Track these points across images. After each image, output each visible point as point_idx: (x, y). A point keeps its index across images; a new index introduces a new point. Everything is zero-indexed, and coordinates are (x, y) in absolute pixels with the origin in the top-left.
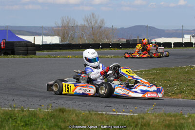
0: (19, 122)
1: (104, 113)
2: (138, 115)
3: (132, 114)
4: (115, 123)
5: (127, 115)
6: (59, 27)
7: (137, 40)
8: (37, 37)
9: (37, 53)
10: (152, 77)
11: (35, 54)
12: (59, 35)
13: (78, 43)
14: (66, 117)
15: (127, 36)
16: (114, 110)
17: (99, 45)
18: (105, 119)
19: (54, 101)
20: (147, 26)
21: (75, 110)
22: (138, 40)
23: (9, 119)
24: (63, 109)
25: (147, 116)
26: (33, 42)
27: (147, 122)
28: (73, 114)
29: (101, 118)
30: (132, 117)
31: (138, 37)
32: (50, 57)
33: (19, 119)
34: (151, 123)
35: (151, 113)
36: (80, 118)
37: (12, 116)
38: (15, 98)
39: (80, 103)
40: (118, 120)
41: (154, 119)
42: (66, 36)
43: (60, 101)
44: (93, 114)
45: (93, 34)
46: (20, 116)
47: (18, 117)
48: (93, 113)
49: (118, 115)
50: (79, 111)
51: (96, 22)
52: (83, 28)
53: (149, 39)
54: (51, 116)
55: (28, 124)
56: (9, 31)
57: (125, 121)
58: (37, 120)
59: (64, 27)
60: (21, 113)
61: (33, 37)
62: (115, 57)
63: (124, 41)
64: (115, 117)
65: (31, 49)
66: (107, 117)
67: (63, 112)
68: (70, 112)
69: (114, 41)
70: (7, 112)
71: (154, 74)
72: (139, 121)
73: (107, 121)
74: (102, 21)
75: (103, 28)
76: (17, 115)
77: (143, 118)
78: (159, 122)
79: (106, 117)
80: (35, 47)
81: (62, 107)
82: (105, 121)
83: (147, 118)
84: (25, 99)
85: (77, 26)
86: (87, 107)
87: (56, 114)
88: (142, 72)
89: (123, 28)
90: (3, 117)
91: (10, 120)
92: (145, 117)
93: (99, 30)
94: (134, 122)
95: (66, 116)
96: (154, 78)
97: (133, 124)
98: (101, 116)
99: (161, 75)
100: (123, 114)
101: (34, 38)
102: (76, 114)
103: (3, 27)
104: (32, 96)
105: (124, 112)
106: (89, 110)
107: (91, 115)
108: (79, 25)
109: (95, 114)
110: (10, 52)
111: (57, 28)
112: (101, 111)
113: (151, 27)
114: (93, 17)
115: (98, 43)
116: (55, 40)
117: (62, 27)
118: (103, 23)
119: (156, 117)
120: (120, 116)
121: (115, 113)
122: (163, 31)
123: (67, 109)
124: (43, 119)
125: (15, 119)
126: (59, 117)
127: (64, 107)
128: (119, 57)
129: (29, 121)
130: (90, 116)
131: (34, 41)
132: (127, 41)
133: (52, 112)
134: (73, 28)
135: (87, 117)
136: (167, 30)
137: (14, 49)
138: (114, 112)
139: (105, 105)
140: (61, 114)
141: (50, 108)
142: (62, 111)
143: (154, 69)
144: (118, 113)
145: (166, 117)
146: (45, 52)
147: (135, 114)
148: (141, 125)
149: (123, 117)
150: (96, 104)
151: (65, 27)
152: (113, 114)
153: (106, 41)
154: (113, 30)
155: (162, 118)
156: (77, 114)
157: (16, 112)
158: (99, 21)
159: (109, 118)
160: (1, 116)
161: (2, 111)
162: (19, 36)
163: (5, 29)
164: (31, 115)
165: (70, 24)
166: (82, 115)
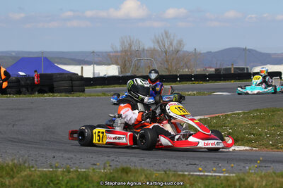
1: (186, 173)
2: (236, 176)
3: (227, 175)
5: (220, 176)
6: (117, 52)
7: (230, 68)
8: (85, 67)
9: (87, 89)
10: (254, 122)
11: (83, 91)
12: (117, 64)
13: (145, 74)
15: (216, 64)
16: (200, 169)
17: (176, 76)
18: (188, 182)
19: (112, 158)
20: (245, 48)
21: (144, 170)
22: (232, 69)
23: (49, 184)
24: (127, 168)
25: (248, 177)
26: (80, 74)
27: (248, 184)
28: (142, 175)
30: (227, 179)
31: (232, 65)
32: (105, 95)
33: (63, 183)
35: (255, 173)
37: (54, 179)
38: (57, 154)
39: (151, 160)
40: (207, 183)
41: (259, 181)
42: (128, 65)
43: (121, 158)
44: (171, 175)
45: (167, 61)
46: (64, 179)
47: (62, 180)
48: (171, 173)
49: (207, 175)
50: (150, 170)
51: (171, 44)
52: (152, 52)
53: (249, 67)
54: (110, 179)
56: (46, 59)
57: (216, 185)
58: (90, 185)
59: (124, 51)
60: (66, 176)
61: (79, 67)
62: (199, 93)
63: (212, 70)
64: (202, 179)
65: (78, 84)
66: (192, 179)
67: (127, 173)
68: (136, 173)
69: (198, 70)
70: (46, 175)
71: (257, 117)
72: (236, 184)
73: (192, 185)
74: (180, 43)
75: (181, 53)
76: (61, 178)
77: (244, 180)
78: (266, 185)
79: (189, 179)
80: (83, 82)
81: (125, 166)
82: (188, 185)
83: (249, 180)
84: (72, 156)
85: (144, 49)
86: (162, 165)
87: (116, 175)
88: (239, 114)
89: (211, 52)
90: (41, 181)
91: (51, 184)
92: (246, 178)
93: (176, 55)
94: (229, 186)
96: (257, 123)
98: (181, 178)
99: (267, 118)
100: (214, 174)
101: (82, 68)
102: (146, 175)
103: (36, 53)
104: (81, 152)
105: (215, 172)
106: (165, 169)
107: (168, 176)
108: (146, 48)
109: (174, 175)
110: (47, 89)
111: (114, 54)
112: (182, 171)
113: (251, 50)
114: (167, 37)
115: (174, 74)
116: (112, 71)
117: (122, 51)
118: (181, 45)
119: (261, 177)
120: (209, 177)
121: (202, 174)
122: (269, 55)
123: (132, 168)
124: (98, 183)
125: (58, 183)
127: (129, 166)
128: (205, 94)
129: (78, 186)
131: (82, 73)
132: (216, 70)
133: (111, 173)
134: (138, 53)
135: (162, 179)
136: (275, 54)
137: (53, 85)
138: (200, 171)
139: (187, 162)
140: (124, 175)
141: (108, 167)
142: (126, 171)
143: (257, 110)
144: (206, 174)
145: (276, 178)
146: (99, 88)
147: (231, 175)
149: (214, 179)
150: (173, 161)
151: (126, 51)
152: (199, 175)
153: (186, 71)
154: (196, 54)
155: (271, 179)
156: (148, 176)
157: (59, 173)
158: (175, 43)
159: (194, 180)
160: (38, 180)
161: (39, 173)
162: (59, 66)
163: (40, 56)
164: (80, 177)
165: (133, 48)
166: (154, 177)
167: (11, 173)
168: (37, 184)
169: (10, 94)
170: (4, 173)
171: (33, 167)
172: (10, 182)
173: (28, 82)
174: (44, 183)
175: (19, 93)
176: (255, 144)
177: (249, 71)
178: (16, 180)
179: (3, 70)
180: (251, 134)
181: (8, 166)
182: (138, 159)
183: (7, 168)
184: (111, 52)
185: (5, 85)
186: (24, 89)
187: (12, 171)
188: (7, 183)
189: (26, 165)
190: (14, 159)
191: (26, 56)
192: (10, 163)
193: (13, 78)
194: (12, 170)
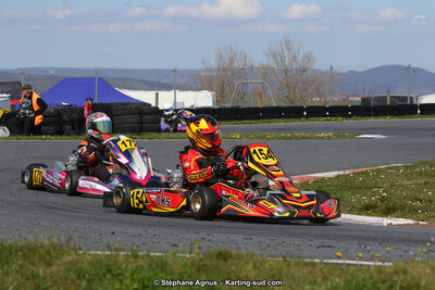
0: (128, 282)
1: (317, 261)
2: (394, 266)
3: (380, 263)
4: (342, 284)
5: (368, 266)
6: (211, 70)
7: (385, 97)
8: (162, 94)
10: (422, 181)
11: (158, 130)
12: (211, 89)
13: (254, 106)
14: (233, 271)
15: (364, 90)
16: (339, 254)
17: (301, 109)
18: (319, 274)
19: (203, 235)
20: (409, 67)
21: (252, 255)
22: (388, 98)
23: (104, 275)
24: (226, 252)
25: (413, 267)
26: (153, 105)
27: (413, 279)
28: (248, 264)
29: (311, 273)
30: (379, 270)
31: (389, 92)
33: (127, 274)
34: (422, 284)
35: (423, 262)
36: (265, 272)
37: (113, 267)
38: (118, 229)
39: (262, 240)
40: (349, 277)
41: (429, 275)
42: (227, 90)
43: (216, 235)
44: (293, 264)
45: (288, 86)
46: (129, 267)
47: (126, 269)
48: (293, 261)
49: (349, 265)
50: (261, 256)
51: (294, 59)
52: (265, 72)
53: (413, 96)
54: (199, 269)
55: (148, 286)
56: (101, 80)
57: (364, 280)
59: (222, 70)
60: (131, 263)
61: (153, 94)
62: (336, 136)
63: (357, 100)
64: (342, 270)
65: (149, 120)
66: (325, 270)
67: (226, 260)
68: (240, 260)
69: (335, 100)
70: (101, 260)
71: (426, 174)
72: (395, 278)
73: (325, 279)
74: (308, 57)
75: (310, 73)
76: (124, 266)
77: (405, 272)
79: (321, 270)
80: (158, 116)
81: (222, 248)
82: (319, 279)
83: (413, 272)
84: (141, 231)
85: (252, 66)
86: (278, 247)
87: (208, 262)
88: (397, 168)
89: (355, 72)
90: (93, 271)
91: (109, 276)
92: (409, 269)
93: (301, 75)
94: (384, 282)
95: (234, 268)
96: (425, 183)
97: (381, 285)
98: (310, 269)
100: (360, 263)
101: (157, 94)
102: (254, 264)
103: (89, 70)
104: (155, 225)
105: (361, 259)
106: (284, 254)
107: (289, 265)
108: (256, 65)
109: (297, 264)
111: (206, 73)
112: (310, 258)
113: (418, 69)
114: (288, 48)
115: (299, 105)
116: (205, 99)
117: (219, 69)
118: (309, 60)
119: (433, 269)
121: (341, 261)
123: (234, 252)
124: (181, 274)
125: (119, 274)
126: (217, 271)
127: (228, 248)
128: (346, 137)
129: (149, 280)
130: (285, 267)
131: (157, 103)
132: (364, 100)
133: (201, 260)
134: (244, 72)
135: (280, 270)
138: (339, 258)
139: (317, 242)
140: (221, 263)
141: (197, 250)
142: (223, 256)
143: (426, 162)
144: (347, 262)
147: (386, 264)
148: (401, 287)
149: (359, 270)
150: (296, 241)
151: (224, 70)
152: (336, 264)
153: (316, 101)
154: (332, 75)
156: (258, 264)
157: (121, 259)
158: (300, 58)
159: (328, 272)
160: (89, 269)
161: (90, 258)
162: (122, 91)
163: (93, 75)
164: (154, 266)
165: (236, 65)
166: (267, 265)
167: (48, 257)
168: (87, 276)
169: (46, 134)
170: (37, 256)
171: (81, 249)
172: (44, 272)
173: (74, 115)
174: (98, 274)
175: (60, 133)
176: (422, 216)
177: (415, 102)
178: (54, 268)
179: (35, 97)
180: (416, 199)
181: (42, 246)
182: (242, 237)
183: (42, 251)
184: (202, 70)
185: (38, 119)
186: (68, 127)
187: (49, 255)
188: (41, 273)
189: (71, 245)
190: (52, 237)
191: (71, 75)
192: (47, 242)
193: (50, 109)
194: (49, 253)
